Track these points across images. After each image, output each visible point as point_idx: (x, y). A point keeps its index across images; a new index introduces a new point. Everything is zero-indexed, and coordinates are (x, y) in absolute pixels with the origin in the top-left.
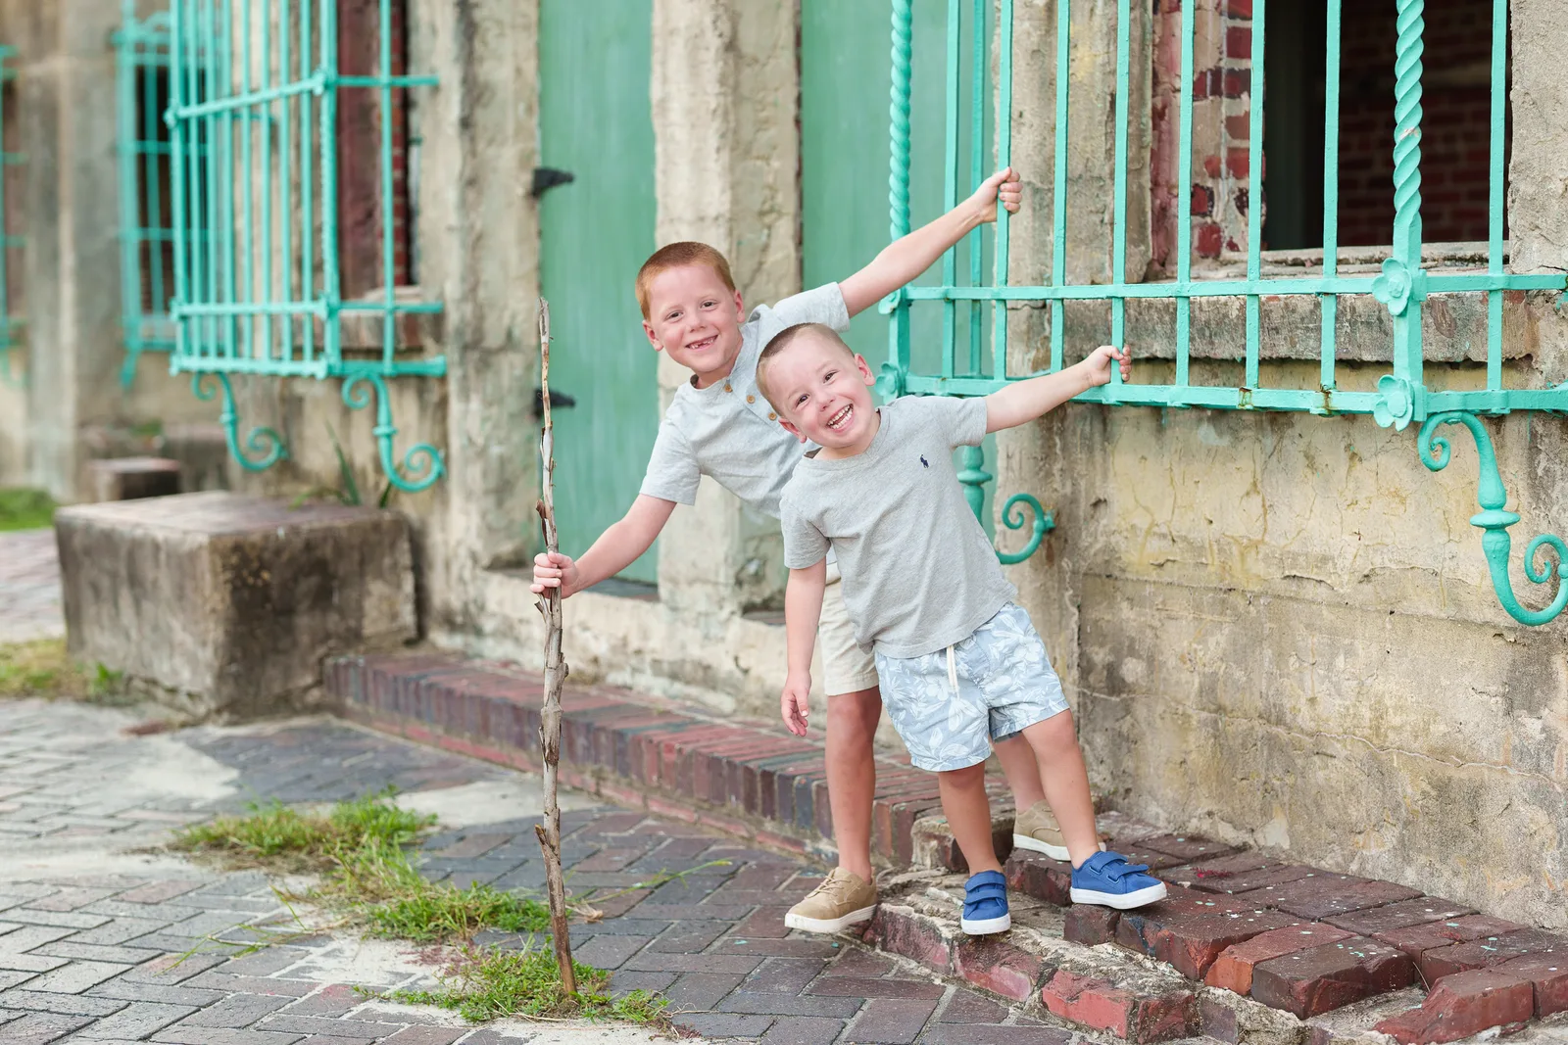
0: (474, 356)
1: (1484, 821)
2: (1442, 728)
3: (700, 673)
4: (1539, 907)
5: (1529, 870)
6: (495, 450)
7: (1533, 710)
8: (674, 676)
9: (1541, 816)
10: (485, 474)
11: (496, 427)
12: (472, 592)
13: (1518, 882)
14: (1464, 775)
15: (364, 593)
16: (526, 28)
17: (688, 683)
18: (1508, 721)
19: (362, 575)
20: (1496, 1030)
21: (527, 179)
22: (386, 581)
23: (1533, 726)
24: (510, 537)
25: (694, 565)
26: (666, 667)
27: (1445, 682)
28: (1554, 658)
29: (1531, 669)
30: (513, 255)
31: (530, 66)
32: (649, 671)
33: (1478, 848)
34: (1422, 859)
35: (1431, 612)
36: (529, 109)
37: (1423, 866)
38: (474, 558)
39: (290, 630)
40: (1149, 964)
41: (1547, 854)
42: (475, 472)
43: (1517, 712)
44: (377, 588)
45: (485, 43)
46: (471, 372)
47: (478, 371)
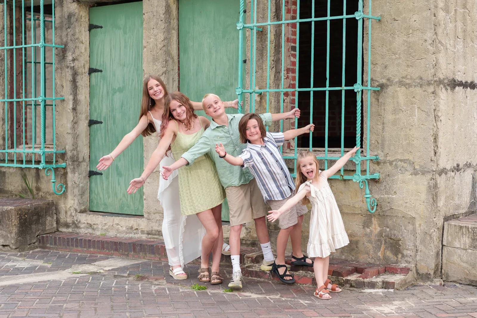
0: (76, 163)
1: (359, 246)
2: (350, 231)
3: (157, 233)
4: (369, 260)
5: (367, 254)
6: (81, 185)
7: (368, 227)
8: (148, 234)
9: (369, 244)
10: (79, 191)
11: (81, 180)
12: (75, 218)
13: (366, 256)
14: (355, 239)
15: (46, 219)
16: (87, 87)
17: (153, 235)
18: (363, 229)
19: (46, 216)
20: (375, 277)
21: (87, 122)
22: (50, 217)
23: (368, 230)
24: (83, 205)
25: (156, 209)
26: (145, 232)
27: (351, 224)
28: (372, 219)
29: (368, 221)
30: (84, 139)
31: (88, 96)
32: (140, 233)
33: (357, 251)
34: (346, 254)
35: (348, 212)
36: (87, 106)
37: (346, 255)
38: (76, 210)
39: (31, 229)
40: (311, 273)
41: (371, 251)
42: (76, 191)
43: (365, 228)
44: (49, 218)
45: (79, 90)
46: (76, 167)
47: (77, 167)
